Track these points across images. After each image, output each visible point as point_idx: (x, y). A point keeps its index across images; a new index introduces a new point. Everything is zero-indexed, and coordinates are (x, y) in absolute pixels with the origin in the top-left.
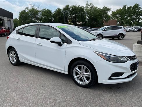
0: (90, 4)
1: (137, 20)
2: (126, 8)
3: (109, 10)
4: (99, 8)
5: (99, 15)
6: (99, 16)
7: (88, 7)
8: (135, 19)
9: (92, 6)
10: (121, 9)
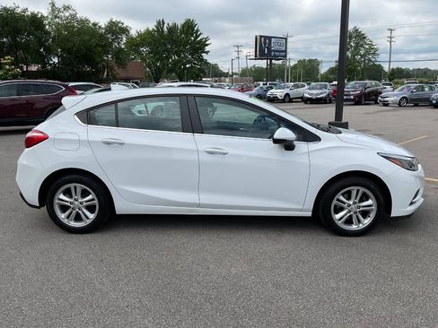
0: (65, 9)
1: (195, 64)
2: (165, 29)
3: (125, 31)
4: (95, 25)
5: (97, 45)
6: (99, 49)
7: (56, 17)
8: (189, 62)
9: (73, 17)
10: (151, 29)
